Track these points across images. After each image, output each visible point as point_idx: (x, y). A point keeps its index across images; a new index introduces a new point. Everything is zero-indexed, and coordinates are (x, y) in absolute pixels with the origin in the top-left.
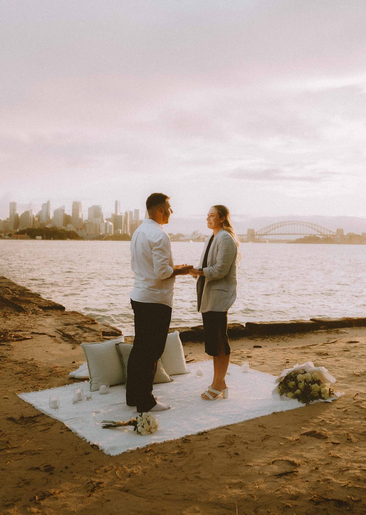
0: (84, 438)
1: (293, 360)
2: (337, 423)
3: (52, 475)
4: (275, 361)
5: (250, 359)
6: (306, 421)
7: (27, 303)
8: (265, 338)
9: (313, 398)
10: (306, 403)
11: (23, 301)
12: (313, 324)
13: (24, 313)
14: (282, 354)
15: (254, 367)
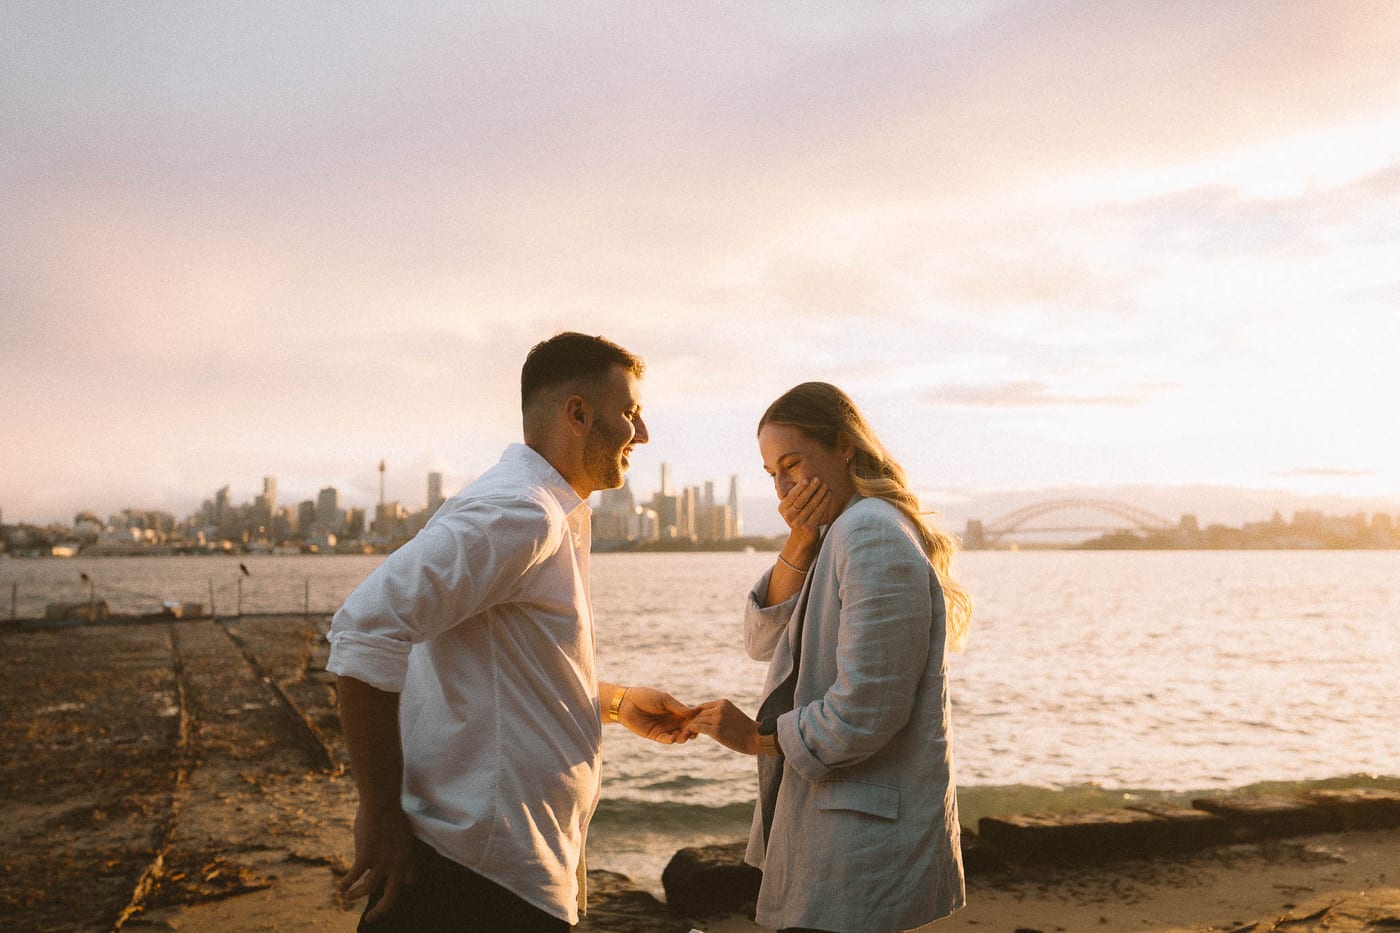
8: (1048, 882)
13: (322, 773)
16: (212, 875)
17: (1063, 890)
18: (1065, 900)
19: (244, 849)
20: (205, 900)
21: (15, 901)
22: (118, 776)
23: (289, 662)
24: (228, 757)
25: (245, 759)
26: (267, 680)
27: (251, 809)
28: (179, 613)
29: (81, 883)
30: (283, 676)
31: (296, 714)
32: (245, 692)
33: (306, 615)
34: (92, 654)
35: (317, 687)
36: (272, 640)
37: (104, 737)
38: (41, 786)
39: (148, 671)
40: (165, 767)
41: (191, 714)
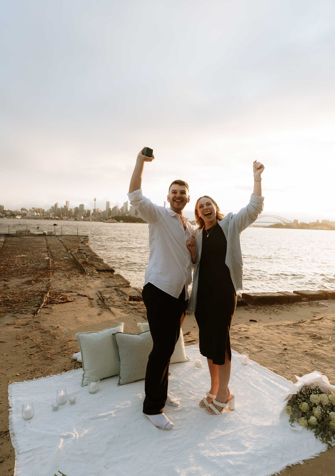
1: (291, 346)
4: (273, 347)
7: (90, 266)
8: (258, 309)
11: (89, 264)
12: (296, 296)
13: (84, 275)
14: (277, 335)
15: (253, 356)
16: (61, 297)
17: (261, 311)
18: (261, 313)
19: (67, 292)
20: (60, 303)
21: (17, 301)
22: (37, 273)
23: (74, 247)
25: (66, 271)
26: (69, 252)
27: (68, 282)
28: (47, 234)
29: (31, 298)
30: (72, 251)
31: (77, 260)
32: (64, 254)
33: (77, 236)
34: (27, 243)
35: (81, 254)
36: (70, 242)
37: (32, 263)
38: (19, 274)
39: (41, 248)
40: (47, 271)
41: (52, 259)
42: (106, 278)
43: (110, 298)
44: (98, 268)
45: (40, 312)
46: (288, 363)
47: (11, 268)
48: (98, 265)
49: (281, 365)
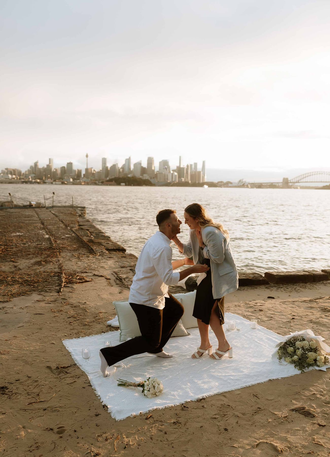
0: (99, 396)
1: (299, 316)
2: (326, 398)
3: (60, 439)
4: (282, 317)
5: (261, 313)
6: (298, 393)
7: (98, 245)
8: (279, 288)
9: (309, 365)
10: (302, 371)
11: (96, 243)
12: (323, 275)
13: (94, 255)
14: (291, 308)
15: (262, 323)
16: (78, 278)
19: (82, 273)
20: (80, 283)
21: (36, 281)
22: (42, 253)
23: (72, 222)
24: (68, 250)
25: (72, 250)
26: (69, 228)
27: (80, 263)
28: (34, 206)
29: (48, 278)
30: (73, 227)
31: (81, 239)
32: (64, 231)
33: (72, 207)
34: (16, 218)
35: (84, 231)
36: (65, 215)
37: (33, 243)
38: (25, 255)
39: (35, 224)
40: (53, 252)
41: (53, 237)
42: (118, 258)
43: (127, 278)
44: (108, 247)
45: (63, 291)
46: (292, 328)
47: (12, 248)
48: (106, 243)
49: (285, 329)
